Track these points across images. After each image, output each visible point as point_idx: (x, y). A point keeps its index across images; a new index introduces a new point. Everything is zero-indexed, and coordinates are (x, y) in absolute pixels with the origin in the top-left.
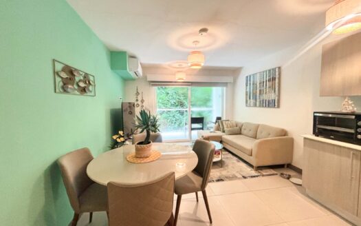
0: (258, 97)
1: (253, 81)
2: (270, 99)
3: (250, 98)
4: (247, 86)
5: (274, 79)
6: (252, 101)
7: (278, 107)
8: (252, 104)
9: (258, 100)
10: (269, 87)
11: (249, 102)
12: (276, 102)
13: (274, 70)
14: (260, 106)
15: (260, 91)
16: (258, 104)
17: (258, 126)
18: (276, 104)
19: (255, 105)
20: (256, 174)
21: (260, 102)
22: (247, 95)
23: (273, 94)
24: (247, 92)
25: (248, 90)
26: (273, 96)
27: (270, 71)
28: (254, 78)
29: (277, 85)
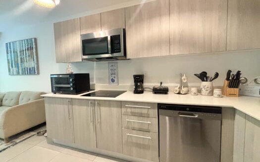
0: (20, 65)
1: (14, 49)
2: (31, 67)
3: (12, 67)
4: (8, 53)
5: (32, 48)
6: (15, 69)
7: (38, 73)
8: (15, 73)
9: (20, 68)
10: (29, 56)
11: (11, 70)
12: (36, 69)
13: (31, 39)
14: (23, 74)
15: (21, 59)
16: (20, 71)
17: (19, 94)
18: (36, 71)
19: (18, 73)
20: (6, 147)
21: (22, 69)
22: (8, 63)
23: (33, 62)
24: (8, 60)
25: (10, 58)
26: (32, 64)
27: (27, 40)
28: (13, 46)
29: (35, 54)
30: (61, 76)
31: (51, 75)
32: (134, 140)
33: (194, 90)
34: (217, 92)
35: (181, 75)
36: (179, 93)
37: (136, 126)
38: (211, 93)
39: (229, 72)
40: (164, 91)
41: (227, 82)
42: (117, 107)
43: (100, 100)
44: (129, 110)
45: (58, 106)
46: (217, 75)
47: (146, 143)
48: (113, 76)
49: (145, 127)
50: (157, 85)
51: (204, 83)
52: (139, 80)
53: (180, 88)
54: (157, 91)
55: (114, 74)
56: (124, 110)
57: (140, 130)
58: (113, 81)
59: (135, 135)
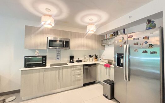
30: (30, 57)
31: (25, 57)
32: (76, 79)
33: (89, 60)
34: (94, 60)
35: (85, 56)
36: (85, 62)
37: (77, 74)
38: (93, 61)
39: (95, 55)
40: (81, 61)
41: (95, 58)
42: (71, 68)
43: (62, 67)
44: (75, 68)
45: (34, 74)
46: (93, 56)
47: (80, 78)
48: (58, 56)
49: (80, 73)
50: (77, 59)
51: (91, 58)
52: (72, 58)
53: (85, 60)
54: (78, 61)
55: (59, 55)
56: (73, 69)
57: (78, 75)
58: (58, 59)
59: (77, 77)
